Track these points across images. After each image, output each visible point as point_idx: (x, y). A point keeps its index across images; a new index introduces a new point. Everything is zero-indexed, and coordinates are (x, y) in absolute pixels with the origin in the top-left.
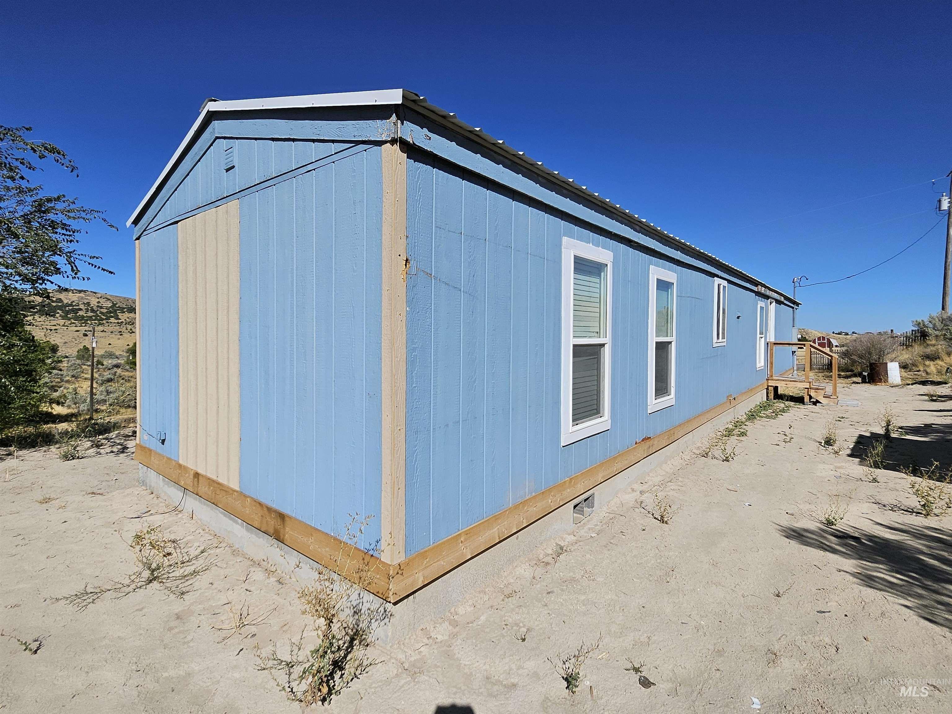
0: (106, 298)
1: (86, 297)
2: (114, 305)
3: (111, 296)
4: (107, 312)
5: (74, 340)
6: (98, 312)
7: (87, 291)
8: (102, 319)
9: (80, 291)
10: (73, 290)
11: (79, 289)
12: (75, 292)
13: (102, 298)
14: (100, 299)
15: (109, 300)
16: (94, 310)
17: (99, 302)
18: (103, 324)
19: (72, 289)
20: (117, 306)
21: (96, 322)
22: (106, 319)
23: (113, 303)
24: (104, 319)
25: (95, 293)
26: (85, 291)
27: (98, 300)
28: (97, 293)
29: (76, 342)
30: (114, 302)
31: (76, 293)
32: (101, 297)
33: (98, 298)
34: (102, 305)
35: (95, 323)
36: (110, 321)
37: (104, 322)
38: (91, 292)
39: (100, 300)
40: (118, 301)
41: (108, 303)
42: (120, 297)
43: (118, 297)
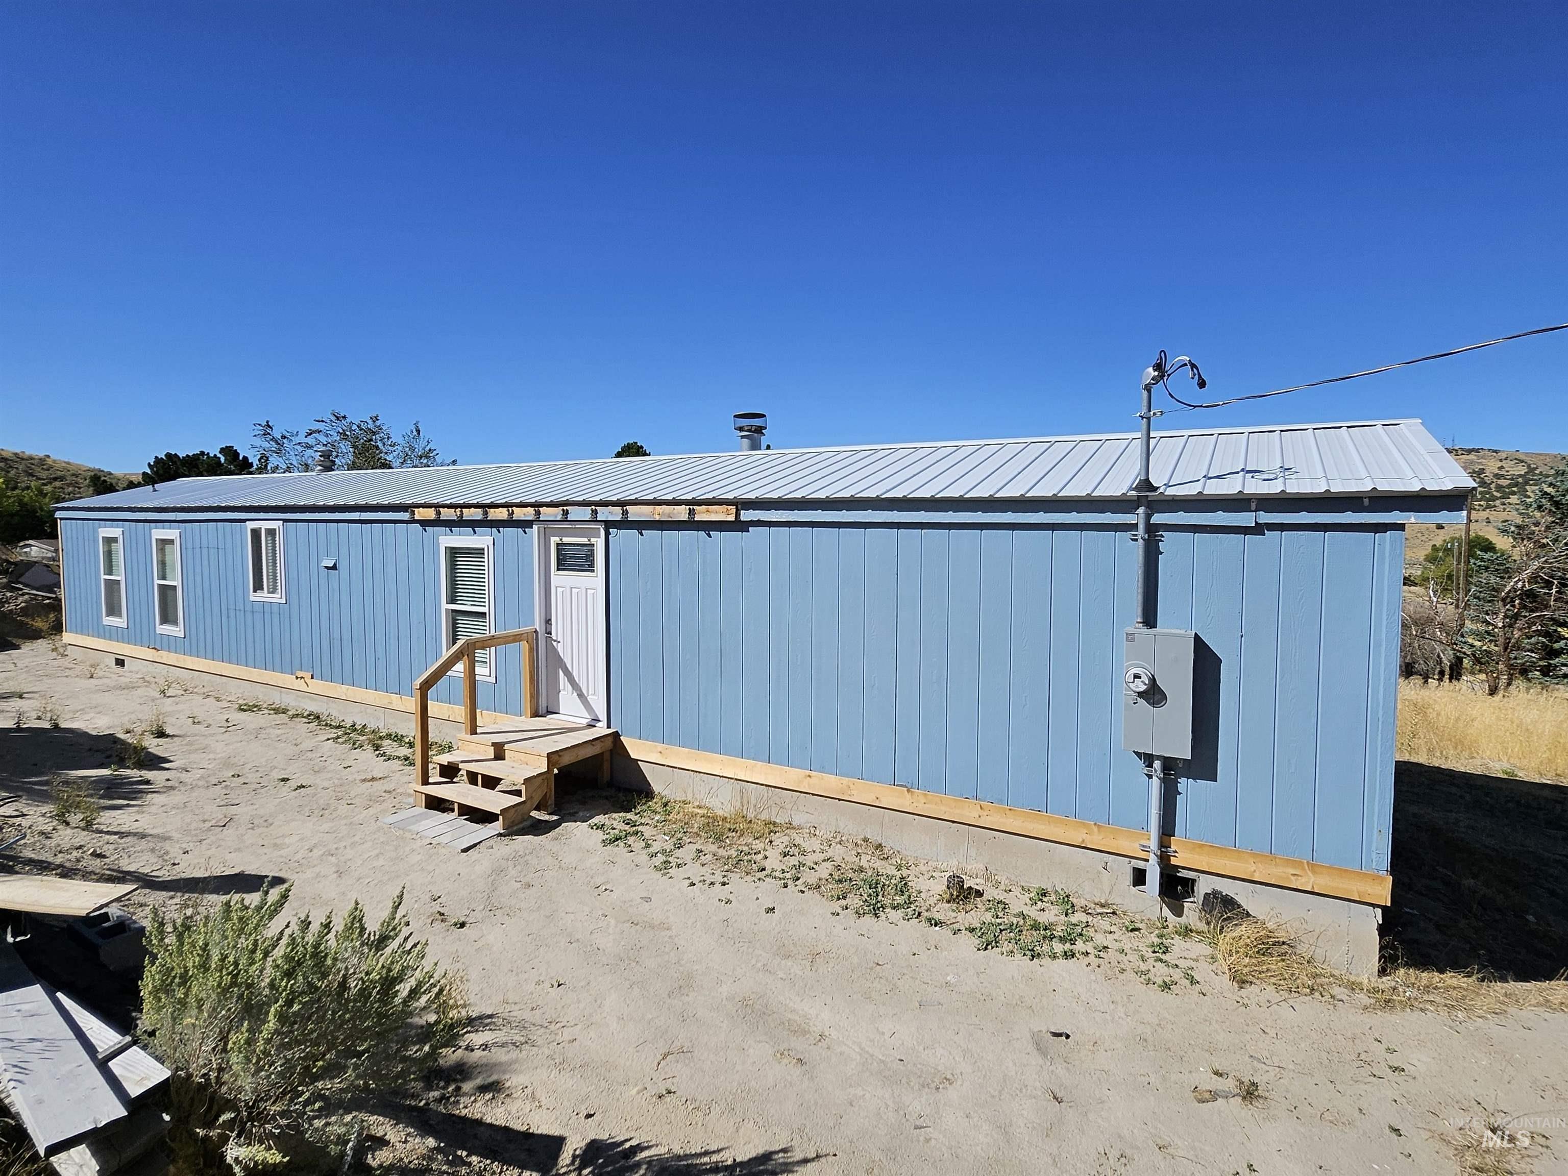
0: (1516, 459)
1: (1480, 461)
2: (1531, 470)
3: (1527, 454)
4: (1509, 484)
5: (1419, 535)
6: (1493, 486)
7: (1482, 449)
8: (1494, 499)
9: (1469, 451)
10: (1456, 451)
11: (1467, 448)
12: (1460, 453)
13: (1509, 459)
14: (1504, 462)
15: (1522, 461)
16: (1486, 483)
17: (1501, 468)
18: (1495, 506)
19: (1456, 448)
20: (1537, 472)
21: (1482, 503)
22: (1500, 498)
23: (1529, 466)
24: (1497, 498)
25: (1496, 452)
26: (1477, 451)
27: (1500, 464)
28: (1500, 451)
29: (1423, 538)
30: (1532, 466)
31: (1462, 454)
32: (1506, 459)
33: (1501, 461)
34: (1508, 472)
35: (1480, 505)
36: (1508, 500)
37: (1498, 503)
38: (1489, 450)
39: (1504, 464)
40: (1540, 463)
41: (1520, 468)
42: (1547, 455)
43: (1541, 455)
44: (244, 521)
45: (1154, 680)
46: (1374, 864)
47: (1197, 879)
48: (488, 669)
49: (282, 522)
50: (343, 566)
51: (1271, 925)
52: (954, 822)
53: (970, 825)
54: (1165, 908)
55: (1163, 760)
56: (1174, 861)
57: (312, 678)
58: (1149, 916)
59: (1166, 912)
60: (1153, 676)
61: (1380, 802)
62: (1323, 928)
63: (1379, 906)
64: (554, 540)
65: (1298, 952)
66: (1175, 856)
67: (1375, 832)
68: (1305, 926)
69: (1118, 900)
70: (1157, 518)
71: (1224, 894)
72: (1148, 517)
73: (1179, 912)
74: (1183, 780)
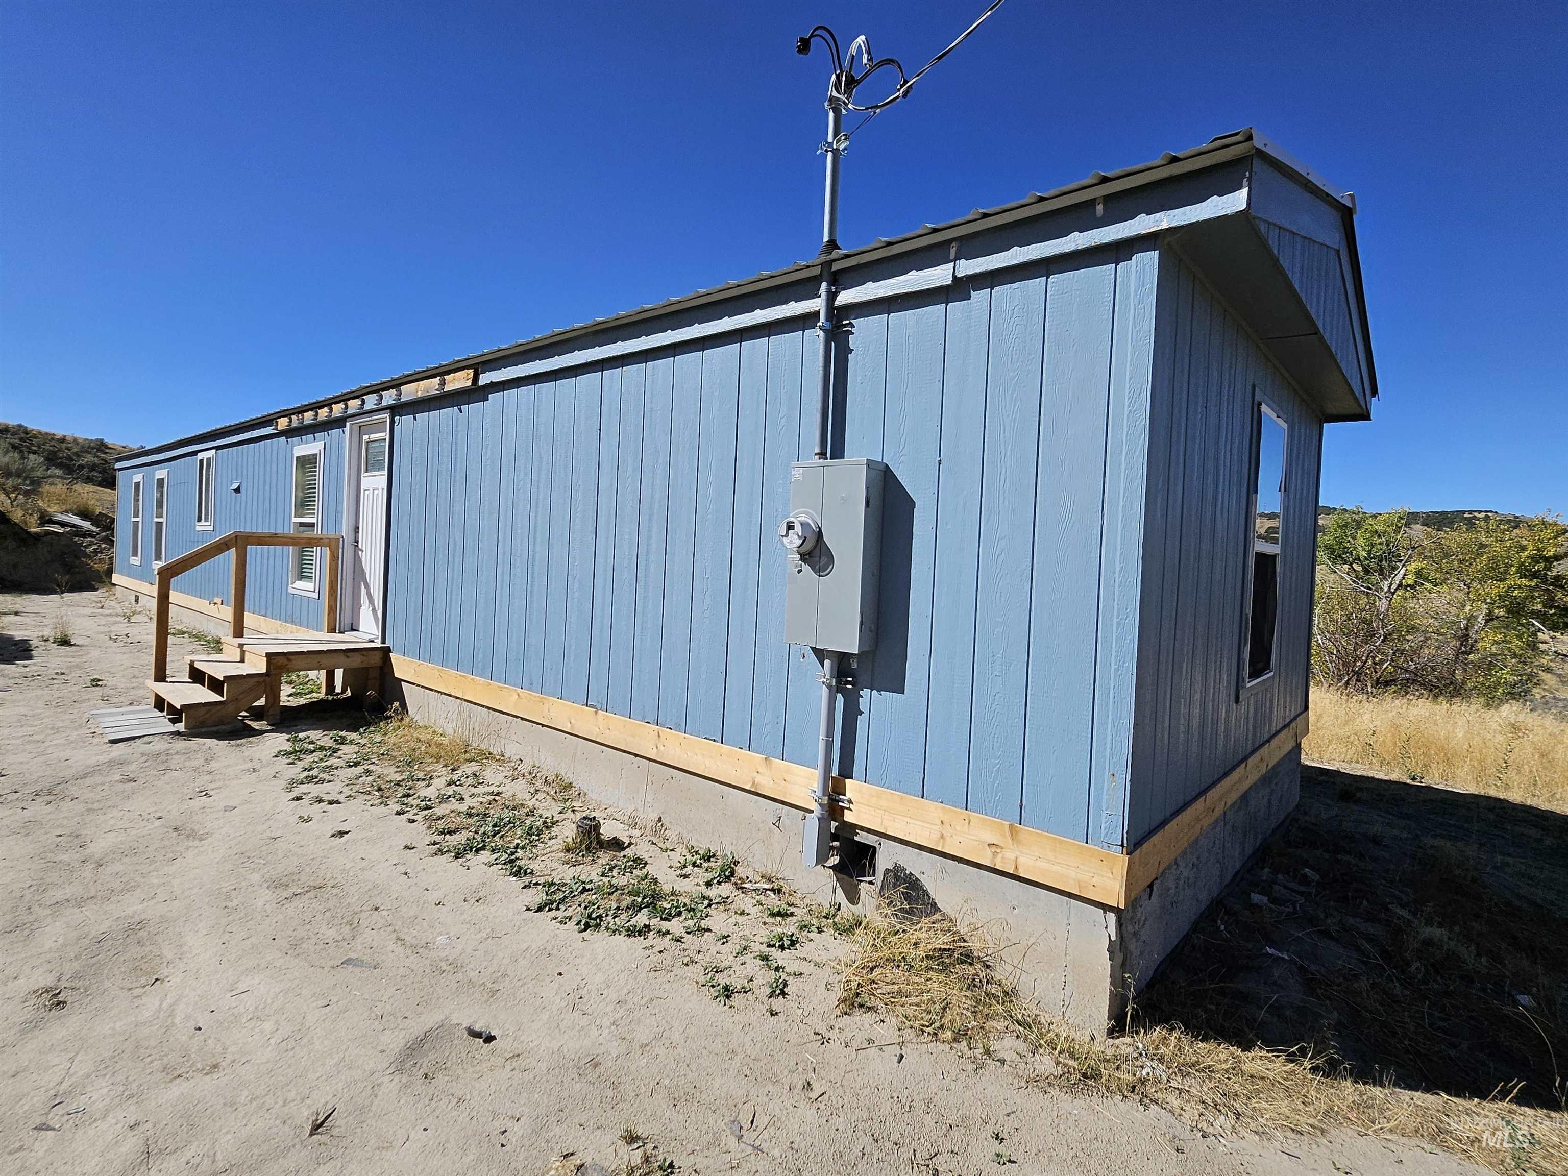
44: (195, 453)
45: (820, 534)
46: (1103, 832)
47: (878, 847)
48: (313, 584)
49: (214, 450)
50: (243, 490)
51: (963, 929)
52: (636, 755)
53: (650, 760)
54: (839, 890)
55: (836, 660)
56: (849, 817)
57: (222, 604)
58: (820, 900)
59: (841, 897)
60: (820, 529)
61: (1114, 723)
62: (1032, 940)
63: (1110, 909)
64: (365, 437)
65: (998, 977)
66: (849, 809)
67: (1106, 776)
68: (1007, 933)
69: (787, 874)
70: (845, 297)
71: (908, 872)
72: (832, 296)
73: (853, 897)
74: (865, 692)
